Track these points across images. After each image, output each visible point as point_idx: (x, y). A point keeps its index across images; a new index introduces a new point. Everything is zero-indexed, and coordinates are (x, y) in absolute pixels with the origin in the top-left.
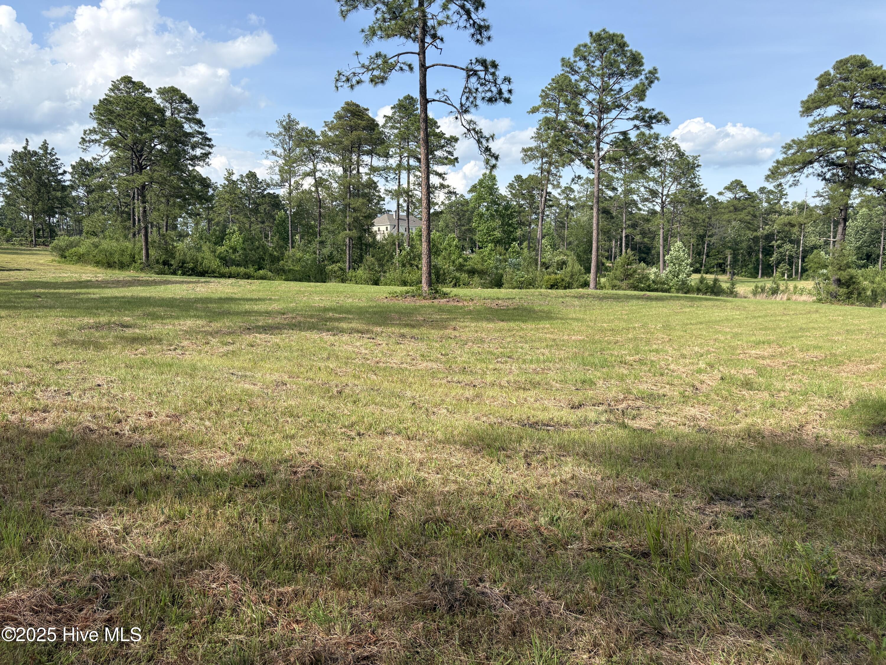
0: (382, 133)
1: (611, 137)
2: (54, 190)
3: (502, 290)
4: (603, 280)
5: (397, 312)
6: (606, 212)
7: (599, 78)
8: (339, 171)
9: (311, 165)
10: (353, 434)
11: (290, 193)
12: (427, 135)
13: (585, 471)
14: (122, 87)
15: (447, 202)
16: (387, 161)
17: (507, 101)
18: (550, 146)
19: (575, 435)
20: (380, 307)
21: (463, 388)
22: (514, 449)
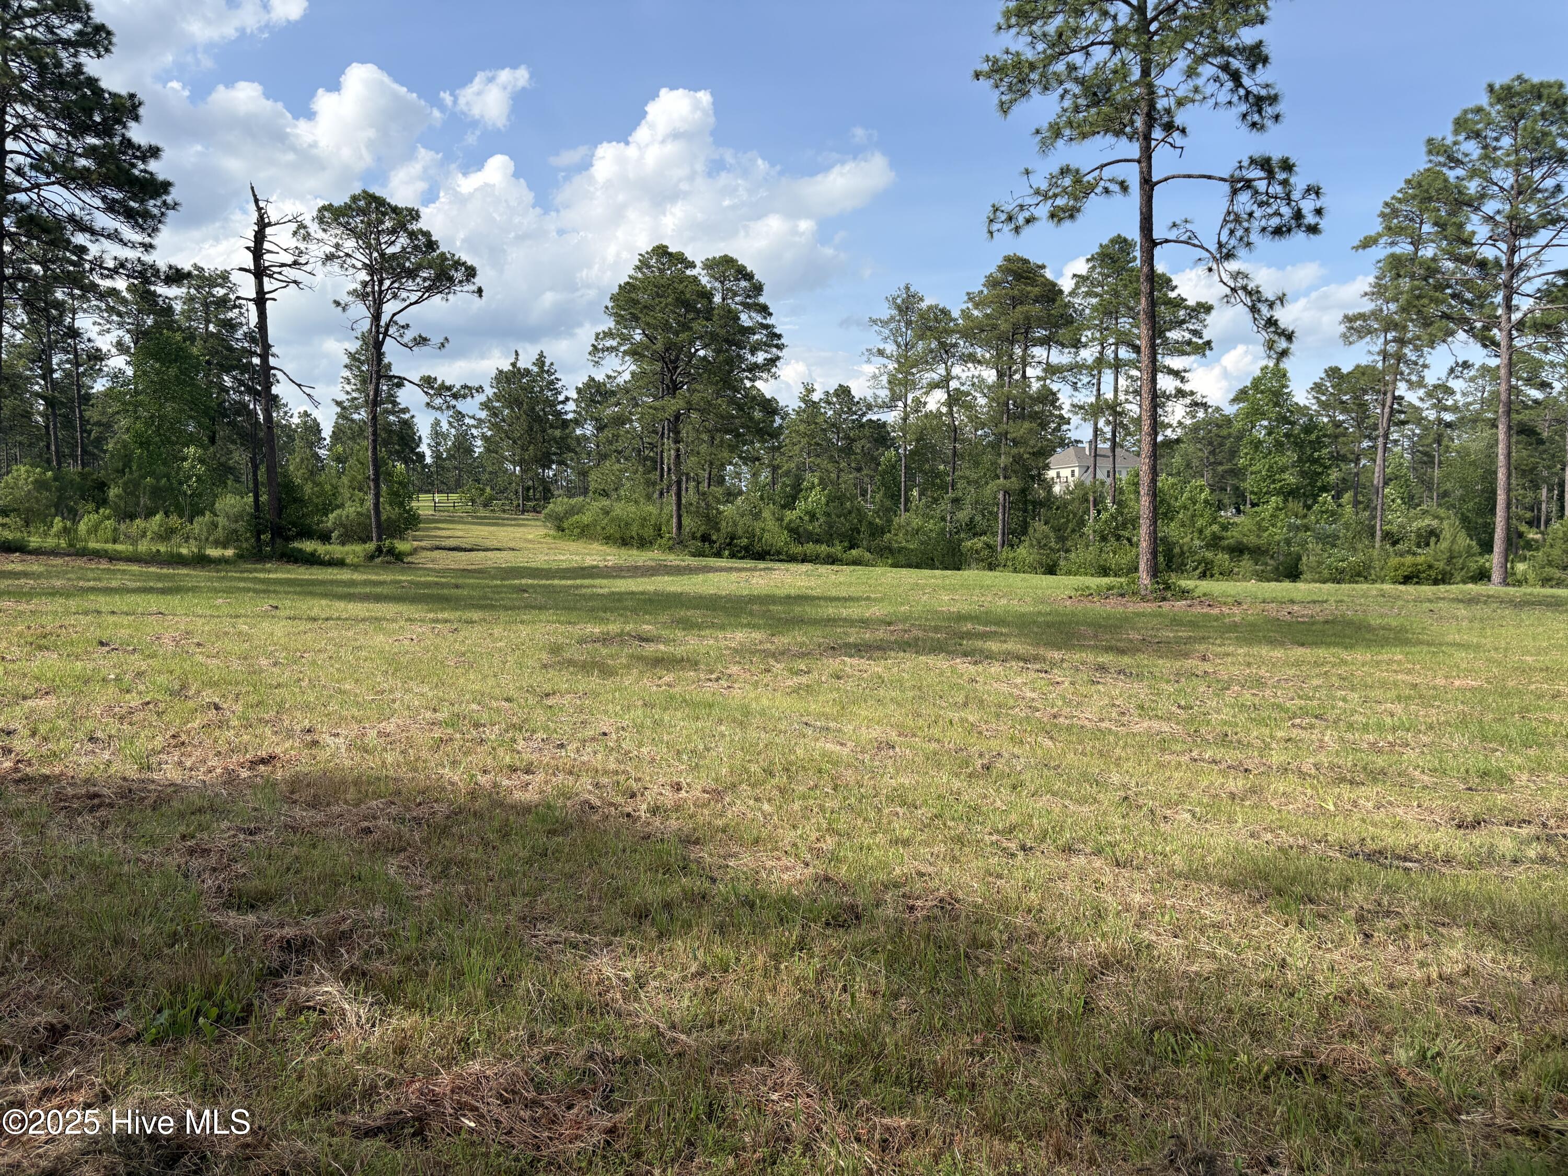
0: (1068, 305)
1: (1538, 283)
2: (552, 426)
3: (1301, 586)
4: (1521, 567)
5: (1089, 625)
6: (1526, 432)
7: (1510, 170)
8: (990, 375)
9: (941, 370)
10: (1013, 846)
11: (905, 419)
12: (1153, 303)
13: (1493, 961)
14: (653, 262)
15: (1188, 422)
16: (1077, 354)
17: (1313, 229)
18: (1403, 310)
19: (1468, 884)
20: (1058, 614)
21: (1223, 773)
22: (1333, 902)
